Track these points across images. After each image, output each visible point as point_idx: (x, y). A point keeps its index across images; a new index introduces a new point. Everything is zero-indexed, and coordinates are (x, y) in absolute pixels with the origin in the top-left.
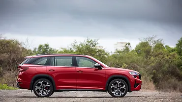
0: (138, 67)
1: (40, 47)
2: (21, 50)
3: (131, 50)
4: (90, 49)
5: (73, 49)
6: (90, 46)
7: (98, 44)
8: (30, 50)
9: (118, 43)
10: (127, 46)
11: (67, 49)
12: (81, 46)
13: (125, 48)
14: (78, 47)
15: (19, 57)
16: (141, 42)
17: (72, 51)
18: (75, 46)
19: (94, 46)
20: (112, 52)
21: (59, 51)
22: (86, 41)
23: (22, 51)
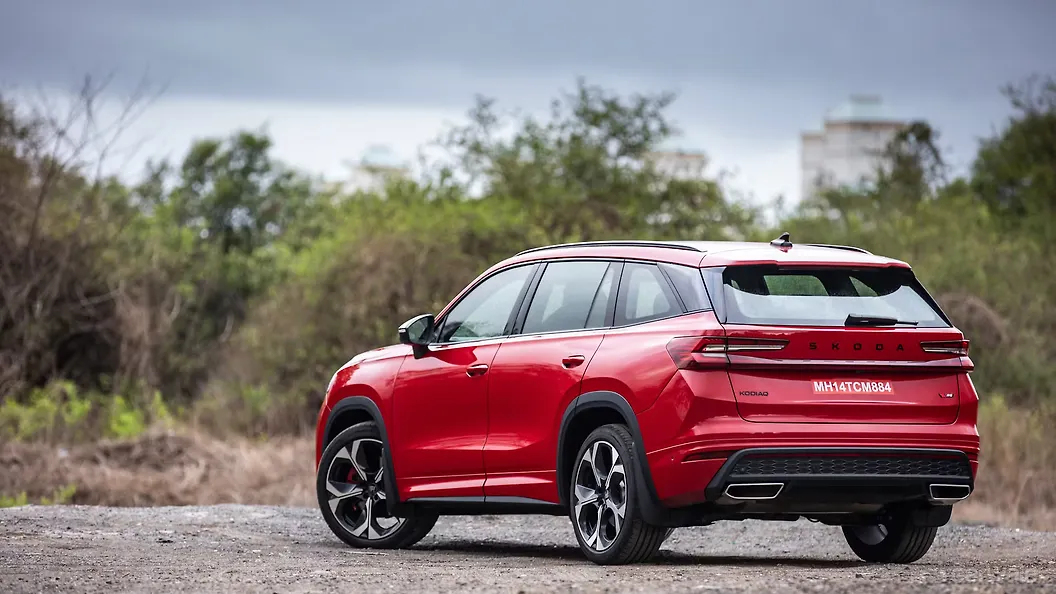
0: (1002, 324)
1: (201, 158)
2: (35, 181)
3: (935, 185)
4: (601, 175)
5: (460, 176)
6: (601, 150)
7: (664, 130)
8: (114, 185)
9: (831, 125)
10: (908, 147)
11: (417, 175)
12: (526, 155)
13: (888, 167)
14: (505, 162)
15: (21, 240)
16: (1020, 115)
17: (453, 194)
18: (477, 148)
19: (632, 149)
20: (779, 202)
21: (349, 190)
22: (567, 114)
23: (44, 191)
